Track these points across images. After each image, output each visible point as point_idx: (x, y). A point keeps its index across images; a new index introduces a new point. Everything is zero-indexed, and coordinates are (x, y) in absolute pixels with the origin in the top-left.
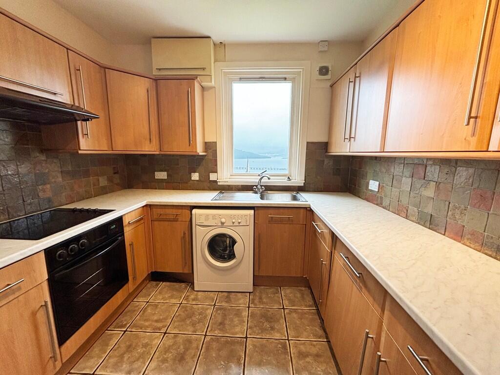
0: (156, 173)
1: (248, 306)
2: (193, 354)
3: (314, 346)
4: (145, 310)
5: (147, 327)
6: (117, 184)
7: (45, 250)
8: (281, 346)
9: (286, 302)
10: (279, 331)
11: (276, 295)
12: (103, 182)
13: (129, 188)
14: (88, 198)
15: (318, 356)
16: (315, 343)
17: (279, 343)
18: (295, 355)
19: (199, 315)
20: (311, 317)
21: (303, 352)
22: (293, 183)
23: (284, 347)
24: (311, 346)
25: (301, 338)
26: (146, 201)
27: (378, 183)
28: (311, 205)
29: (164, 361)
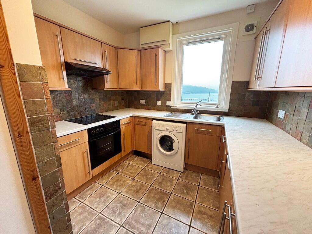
0: (141, 101)
1: (178, 178)
2: (143, 192)
3: (211, 211)
4: (127, 167)
5: (126, 174)
6: (123, 105)
7: (88, 129)
8: (189, 204)
9: (202, 183)
10: (191, 196)
11: (197, 177)
12: (117, 104)
13: (129, 108)
14: (109, 111)
15: (211, 216)
16: (212, 209)
17: (188, 202)
18: (197, 211)
19: (151, 176)
20: (215, 195)
21: (202, 212)
22: (220, 109)
23: (191, 205)
24: (208, 210)
25: (204, 204)
26: (132, 114)
27: (285, 112)
28: (225, 124)
29: (130, 190)
